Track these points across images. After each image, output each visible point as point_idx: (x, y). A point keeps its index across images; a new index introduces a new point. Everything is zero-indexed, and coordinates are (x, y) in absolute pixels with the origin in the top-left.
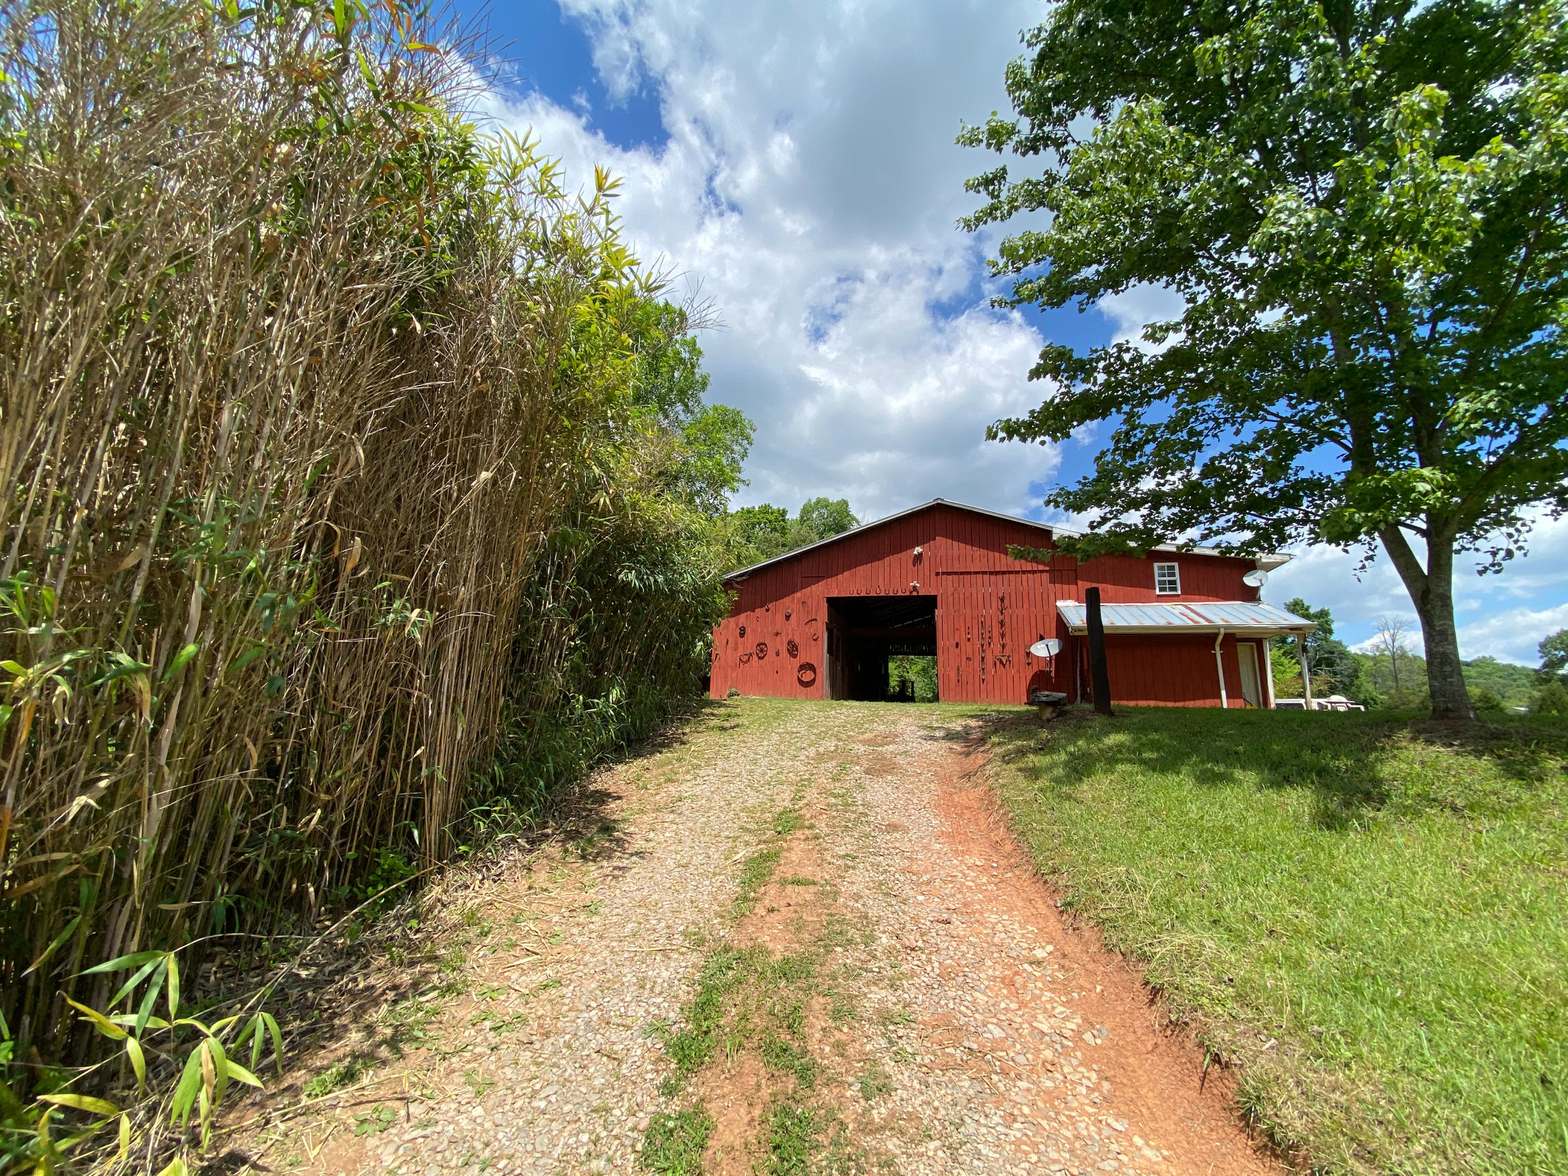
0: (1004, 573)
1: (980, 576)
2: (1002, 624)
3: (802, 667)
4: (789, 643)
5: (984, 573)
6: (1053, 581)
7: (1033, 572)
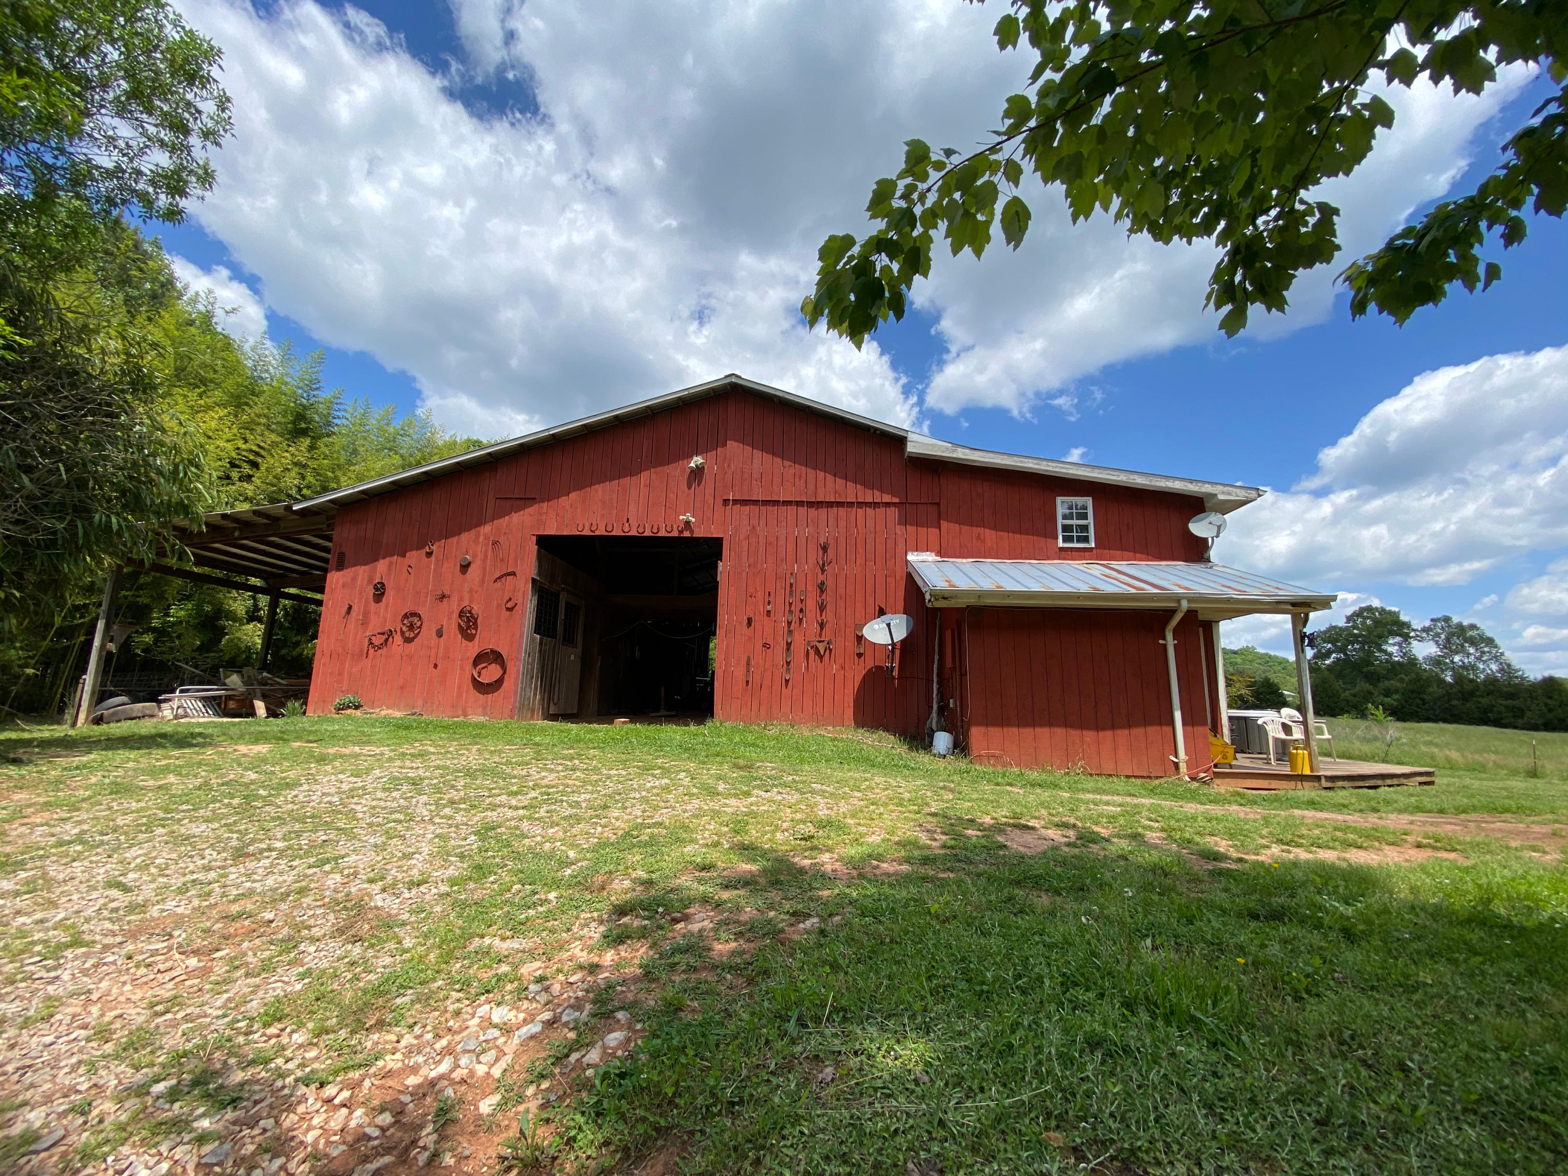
0: (830, 504)
1: (791, 509)
2: (822, 587)
3: (480, 659)
4: (461, 614)
5: (799, 504)
6: (904, 521)
7: (875, 505)
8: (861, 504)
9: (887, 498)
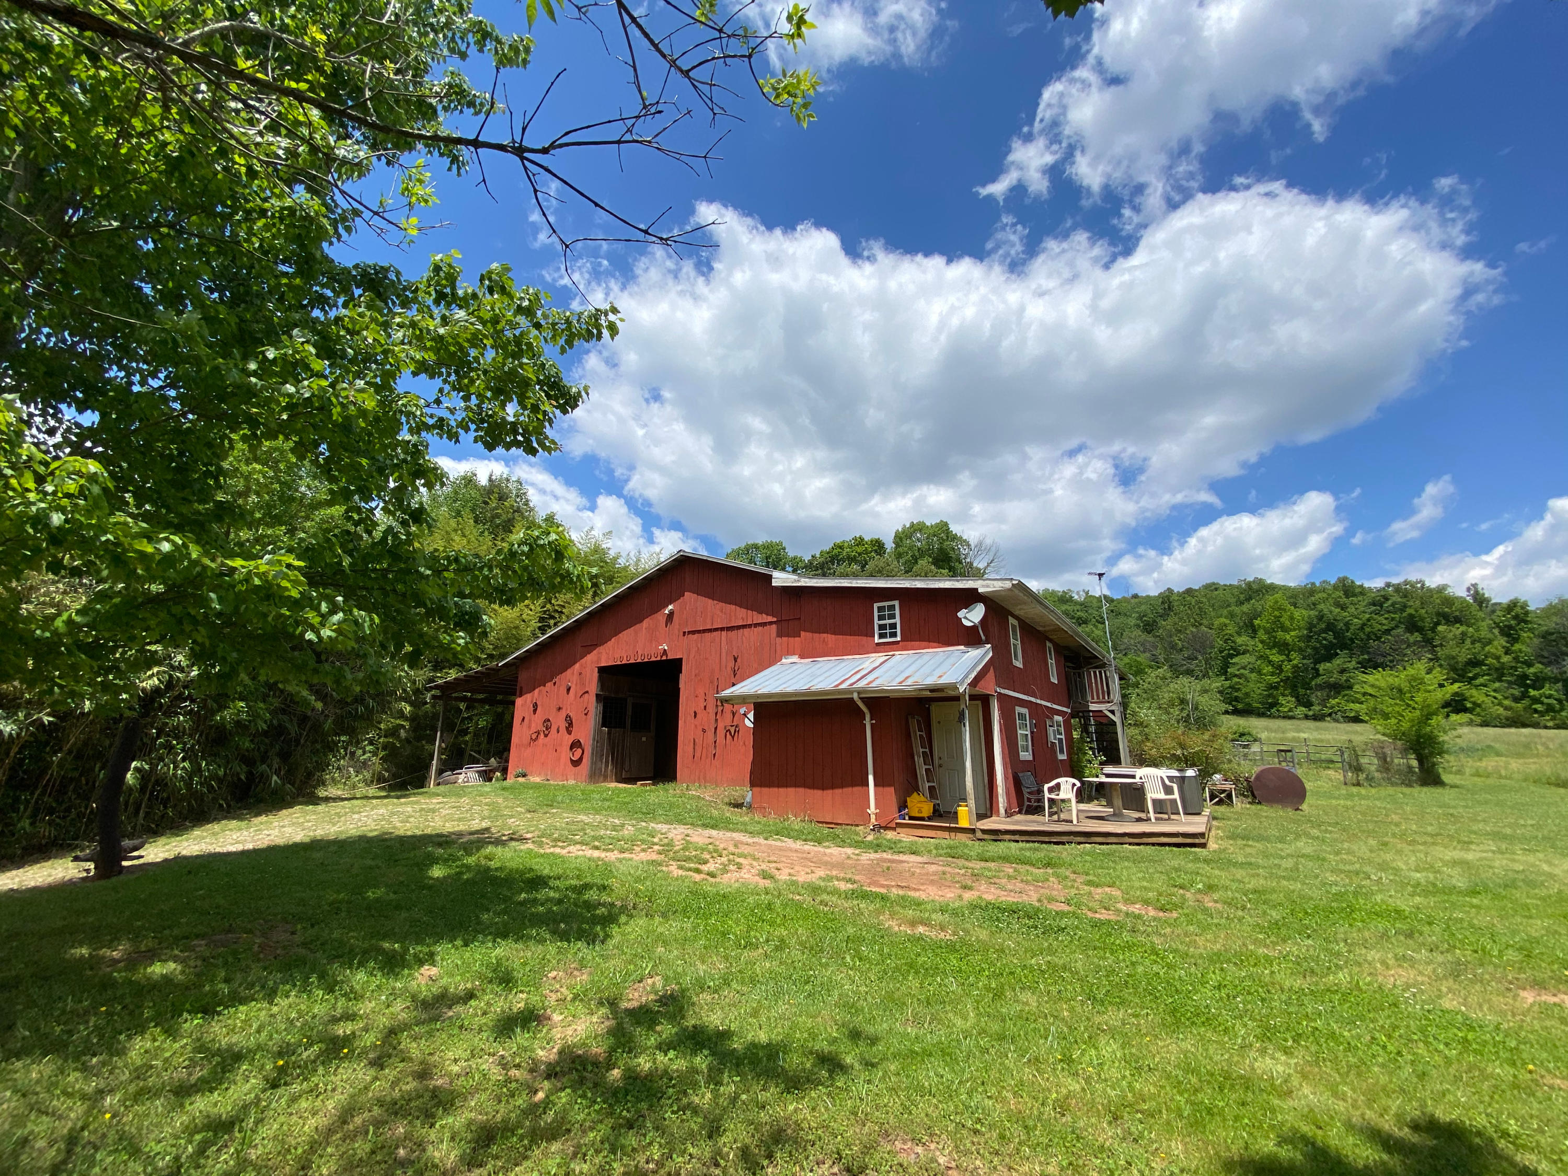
0: (738, 628)
1: (718, 634)
3: (574, 745)
4: (567, 718)
5: (722, 629)
6: (780, 634)
7: (763, 624)
8: (756, 625)
9: (770, 619)
